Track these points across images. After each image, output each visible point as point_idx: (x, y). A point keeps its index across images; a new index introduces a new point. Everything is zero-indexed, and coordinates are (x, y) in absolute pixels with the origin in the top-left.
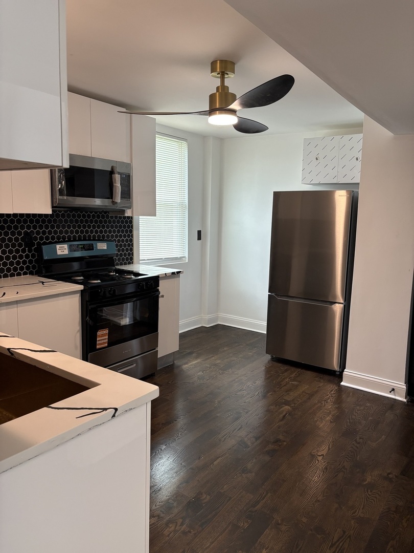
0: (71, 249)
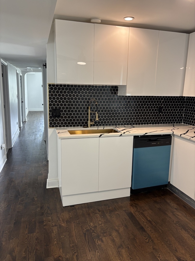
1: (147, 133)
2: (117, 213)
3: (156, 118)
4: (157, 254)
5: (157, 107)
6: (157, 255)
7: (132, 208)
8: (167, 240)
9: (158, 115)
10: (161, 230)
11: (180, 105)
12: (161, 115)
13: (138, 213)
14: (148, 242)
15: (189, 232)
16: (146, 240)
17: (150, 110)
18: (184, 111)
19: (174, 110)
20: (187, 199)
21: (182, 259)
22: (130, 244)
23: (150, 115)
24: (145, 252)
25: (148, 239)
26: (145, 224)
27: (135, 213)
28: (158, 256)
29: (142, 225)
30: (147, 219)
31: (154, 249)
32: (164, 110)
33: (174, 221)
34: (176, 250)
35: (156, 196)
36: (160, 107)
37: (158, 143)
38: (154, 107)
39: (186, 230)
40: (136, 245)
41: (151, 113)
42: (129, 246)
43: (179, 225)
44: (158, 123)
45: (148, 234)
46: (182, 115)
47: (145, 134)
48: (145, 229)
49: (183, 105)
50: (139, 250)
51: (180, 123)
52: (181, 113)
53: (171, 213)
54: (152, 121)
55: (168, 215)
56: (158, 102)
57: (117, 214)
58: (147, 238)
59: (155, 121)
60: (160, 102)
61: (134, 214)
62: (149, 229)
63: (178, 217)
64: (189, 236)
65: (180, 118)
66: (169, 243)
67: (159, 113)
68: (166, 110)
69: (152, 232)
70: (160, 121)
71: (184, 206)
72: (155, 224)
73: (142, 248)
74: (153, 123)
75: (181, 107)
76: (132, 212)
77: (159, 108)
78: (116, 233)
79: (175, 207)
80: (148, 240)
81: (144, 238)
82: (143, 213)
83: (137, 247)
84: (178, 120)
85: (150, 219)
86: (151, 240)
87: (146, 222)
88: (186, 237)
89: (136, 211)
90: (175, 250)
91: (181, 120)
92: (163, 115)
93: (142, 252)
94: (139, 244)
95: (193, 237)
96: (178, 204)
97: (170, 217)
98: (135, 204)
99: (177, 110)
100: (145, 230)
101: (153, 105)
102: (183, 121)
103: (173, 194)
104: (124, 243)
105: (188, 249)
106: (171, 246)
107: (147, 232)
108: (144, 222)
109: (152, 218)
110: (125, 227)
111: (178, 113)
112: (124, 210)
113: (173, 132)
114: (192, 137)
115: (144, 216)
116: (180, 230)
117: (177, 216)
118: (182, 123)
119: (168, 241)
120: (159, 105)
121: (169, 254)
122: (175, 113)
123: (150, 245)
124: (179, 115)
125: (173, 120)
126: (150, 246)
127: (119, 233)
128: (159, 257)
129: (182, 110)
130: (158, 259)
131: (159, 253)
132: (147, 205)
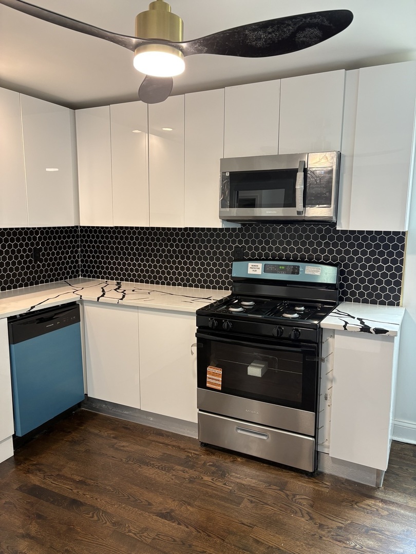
0: (266, 270)
1: (34, 307)
2: (4, 502)
3: (31, 273)
4: (123, 529)
5: (30, 250)
6: (125, 530)
7: (31, 476)
8: (128, 496)
9: (33, 267)
10: (109, 485)
11: (71, 242)
12: (39, 266)
13: (51, 480)
14: (99, 520)
15: (153, 464)
16: (92, 517)
17: (16, 257)
18: (79, 254)
19: (63, 253)
20: (126, 412)
21: (165, 512)
22: (67, 542)
23: (17, 269)
24: (102, 539)
25: (95, 515)
26: (75, 491)
27: (45, 483)
28: (127, 530)
29: (72, 496)
30: (74, 481)
31: (114, 524)
32: (43, 255)
33: (122, 460)
34: (150, 504)
35: (70, 432)
36: (35, 248)
37: (58, 323)
38: (25, 251)
39: (147, 464)
40: (79, 538)
41: (20, 263)
42: (66, 548)
43: (132, 461)
44: (37, 283)
45: (91, 506)
46: (77, 262)
47: (31, 309)
48: (81, 500)
49: (76, 242)
50: (90, 542)
51: (75, 277)
52: (74, 257)
53: (112, 449)
54: (23, 280)
55: (106, 455)
56: (29, 239)
57: (4, 504)
58: (93, 514)
59: (29, 279)
60: (35, 238)
61: (43, 486)
62: (88, 496)
63: (125, 449)
64: (156, 470)
65: (75, 267)
66: (132, 499)
67: (36, 262)
68: (48, 254)
69: (96, 499)
70: (39, 277)
71: (124, 427)
72: (92, 481)
73: (92, 536)
74: (26, 285)
75: (74, 247)
76: (38, 483)
77: (34, 251)
78: (25, 541)
79: (112, 435)
80: (97, 516)
81: (88, 516)
82: (61, 473)
83: (84, 539)
84: (73, 272)
85: (79, 477)
86: (101, 513)
87: (77, 488)
88: (152, 474)
89: (44, 479)
90: (147, 504)
91: (77, 272)
92: (44, 266)
93: (97, 543)
94: (83, 532)
95: (162, 468)
96: (113, 429)
97: (113, 457)
98: (34, 465)
99: (67, 253)
100: (81, 502)
101: (21, 245)
102: (80, 273)
103: (96, 414)
104: (54, 549)
105: (165, 492)
106: (139, 501)
107: (86, 504)
108: (72, 490)
109: (83, 475)
110: (38, 521)
111: (70, 257)
112: (17, 489)
113: (81, 296)
114: (122, 299)
115: (66, 478)
116: (139, 469)
117: (122, 448)
118: (80, 277)
119: (130, 497)
120: (32, 244)
121: (143, 516)
122: (65, 258)
123: (104, 522)
124: (72, 262)
125: (63, 274)
126: (106, 523)
127: (32, 538)
128: (130, 531)
129: (77, 252)
130: (129, 536)
131: (126, 525)
132: (59, 456)
